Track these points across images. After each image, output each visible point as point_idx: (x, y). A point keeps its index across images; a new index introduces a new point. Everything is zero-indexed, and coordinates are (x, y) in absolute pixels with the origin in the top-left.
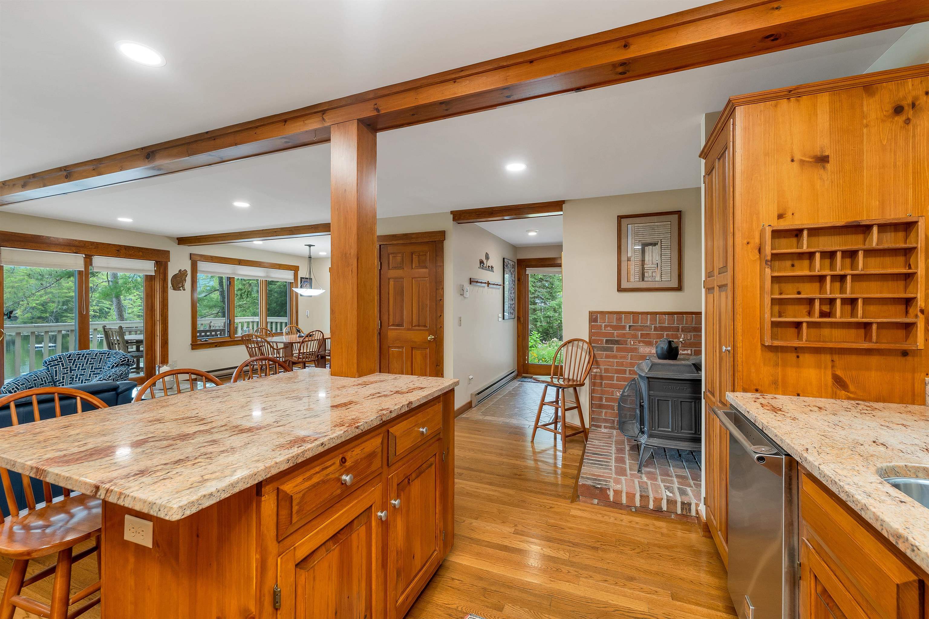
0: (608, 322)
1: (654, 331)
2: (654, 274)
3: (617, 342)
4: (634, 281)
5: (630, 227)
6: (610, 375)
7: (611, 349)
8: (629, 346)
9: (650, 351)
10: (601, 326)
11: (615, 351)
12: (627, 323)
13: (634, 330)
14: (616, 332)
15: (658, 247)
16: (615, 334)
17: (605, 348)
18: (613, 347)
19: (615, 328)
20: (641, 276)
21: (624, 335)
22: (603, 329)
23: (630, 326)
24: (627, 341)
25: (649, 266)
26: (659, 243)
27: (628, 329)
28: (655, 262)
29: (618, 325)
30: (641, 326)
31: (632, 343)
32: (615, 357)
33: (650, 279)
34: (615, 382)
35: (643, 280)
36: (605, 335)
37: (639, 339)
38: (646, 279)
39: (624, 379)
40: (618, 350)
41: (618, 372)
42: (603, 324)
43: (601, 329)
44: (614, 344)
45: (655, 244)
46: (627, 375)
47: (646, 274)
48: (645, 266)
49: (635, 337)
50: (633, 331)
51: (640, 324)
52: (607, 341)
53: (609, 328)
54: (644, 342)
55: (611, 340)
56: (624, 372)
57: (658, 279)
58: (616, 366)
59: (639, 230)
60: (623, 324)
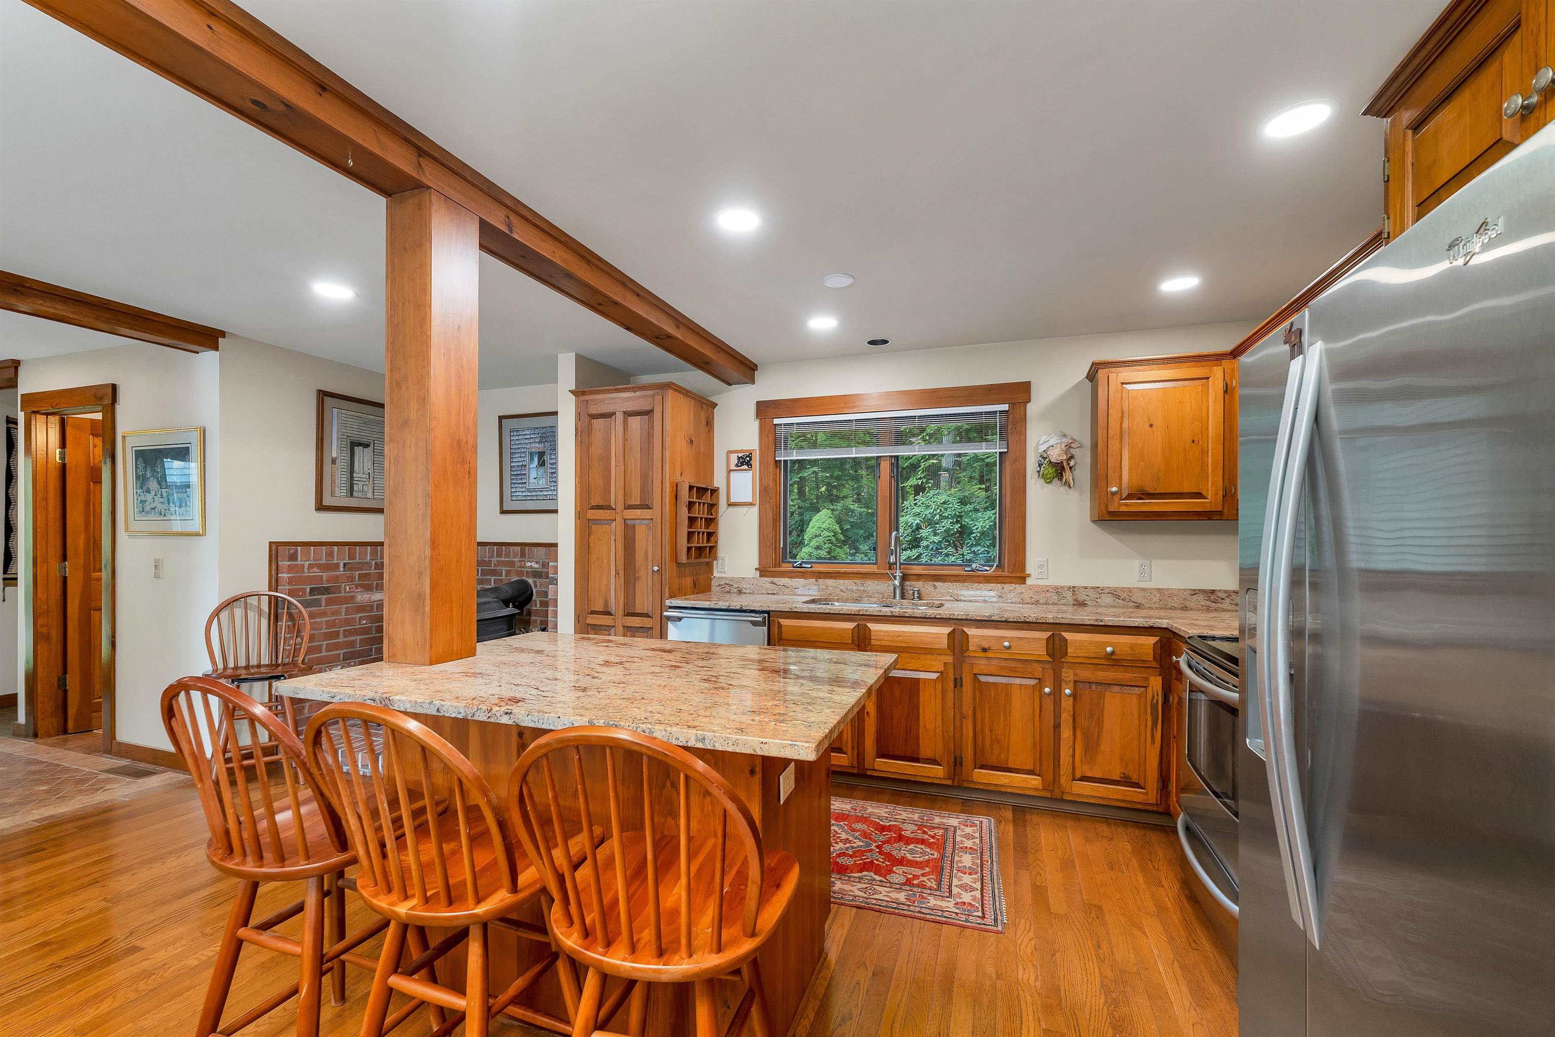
0: (314, 560)
1: (375, 569)
2: (365, 488)
3: (326, 590)
4: (339, 497)
5: (336, 414)
6: (317, 643)
7: (317, 603)
8: (343, 594)
9: (370, 598)
10: (303, 566)
11: (323, 605)
12: (340, 558)
13: (350, 569)
14: (325, 574)
15: (370, 449)
16: (325, 578)
17: (309, 601)
18: (320, 599)
19: (324, 568)
20: (349, 487)
21: (336, 579)
22: (306, 571)
23: (345, 564)
24: (340, 586)
25: (359, 475)
26: (372, 445)
27: (342, 569)
28: (366, 471)
29: (329, 564)
30: (359, 563)
31: (348, 590)
32: (323, 614)
33: (360, 495)
34: (324, 654)
35: (352, 495)
36: (309, 580)
37: (357, 582)
38: (355, 494)
39: (338, 646)
40: (329, 602)
41: (328, 636)
42: (308, 563)
43: (303, 572)
44: (323, 594)
45: (366, 446)
46: (341, 639)
47: (356, 487)
48: (355, 475)
49: (351, 579)
50: (348, 571)
51: (357, 560)
52: (312, 591)
53: (315, 569)
54: (363, 586)
55: (318, 588)
56: (337, 635)
57: (370, 495)
58: (326, 629)
59: (348, 419)
60: (335, 561)
